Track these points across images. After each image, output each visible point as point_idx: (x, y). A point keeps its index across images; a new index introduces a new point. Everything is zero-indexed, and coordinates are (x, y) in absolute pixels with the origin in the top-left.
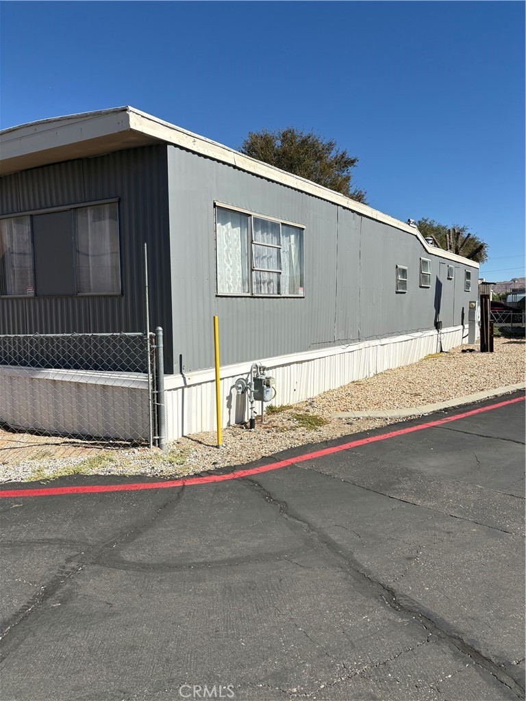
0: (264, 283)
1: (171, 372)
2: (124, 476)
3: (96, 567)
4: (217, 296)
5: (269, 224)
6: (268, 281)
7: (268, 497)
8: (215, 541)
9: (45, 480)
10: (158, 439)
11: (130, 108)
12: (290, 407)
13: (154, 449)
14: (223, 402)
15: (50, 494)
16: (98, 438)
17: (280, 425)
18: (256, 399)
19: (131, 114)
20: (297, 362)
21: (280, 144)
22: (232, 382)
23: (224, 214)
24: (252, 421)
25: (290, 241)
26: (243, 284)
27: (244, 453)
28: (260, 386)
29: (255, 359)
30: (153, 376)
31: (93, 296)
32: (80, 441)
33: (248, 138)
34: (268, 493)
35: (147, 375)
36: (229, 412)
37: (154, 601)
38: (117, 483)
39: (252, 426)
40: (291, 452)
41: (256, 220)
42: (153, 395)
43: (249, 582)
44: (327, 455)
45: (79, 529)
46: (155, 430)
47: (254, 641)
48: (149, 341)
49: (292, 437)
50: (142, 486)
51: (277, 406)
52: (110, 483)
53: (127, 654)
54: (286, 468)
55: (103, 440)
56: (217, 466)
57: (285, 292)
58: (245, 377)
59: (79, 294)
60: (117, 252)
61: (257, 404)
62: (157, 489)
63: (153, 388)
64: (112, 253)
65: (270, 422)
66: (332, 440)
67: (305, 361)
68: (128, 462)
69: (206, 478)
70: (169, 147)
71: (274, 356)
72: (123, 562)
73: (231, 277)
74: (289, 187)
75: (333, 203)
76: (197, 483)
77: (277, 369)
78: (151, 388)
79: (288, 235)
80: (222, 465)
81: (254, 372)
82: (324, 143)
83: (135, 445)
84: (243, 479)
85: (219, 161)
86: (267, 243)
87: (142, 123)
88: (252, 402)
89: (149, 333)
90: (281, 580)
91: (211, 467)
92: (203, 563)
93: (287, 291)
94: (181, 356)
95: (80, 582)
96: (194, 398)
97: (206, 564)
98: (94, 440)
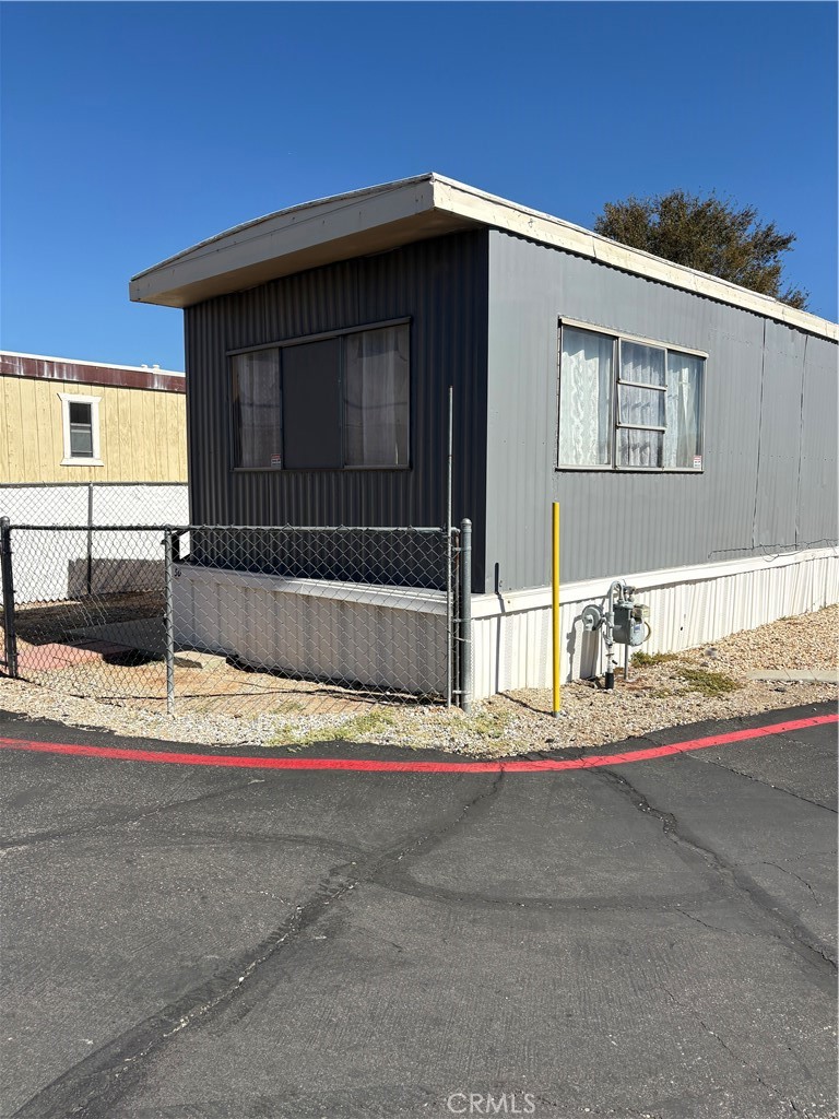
0: (634, 449)
1: (482, 591)
2: (410, 749)
3: (374, 888)
4: (557, 470)
5: (648, 351)
6: (642, 444)
7: (644, 803)
8: (557, 866)
9: (295, 746)
10: (460, 695)
11: (435, 175)
12: (674, 657)
13: (453, 711)
14: (563, 643)
15: (301, 768)
16: (370, 687)
17: (656, 685)
18: (617, 640)
19: (436, 185)
20: (687, 582)
21: (658, 220)
22: (576, 610)
23: (574, 336)
24: (609, 677)
25: (680, 379)
26: (600, 450)
27: (598, 729)
28: (625, 620)
29: (616, 574)
30: (454, 596)
31: (367, 471)
32: (343, 690)
33: (604, 214)
34: (643, 796)
35: (445, 593)
36: (571, 659)
37: (465, 951)
38: (399, 760)
39: (609, 684)
40: (679, 732)
41: (625, 344)
42: (454, 624)
43: (618, 941)
44: (741, 741)
45: (349, 826)
46: (455, 680)
47: (633, 1041)
48: (450, 540)
49: (679, 708)
50: (438, 767)
51: (650, 654)
52: (389, 758)
53: (428, 1030)
54: (670, 758)
55: (377, 691)
56: (554, 745)
57: (670, 463)
58: (598, 602)
59: (347, 467)
60: (405, 403)
61: (618, 648)
62: (461, 774)
63: (454, 614)
64: (397, 404)
65: (639, 679)
66: (749, 718)
67: (700, 581)
68: (415, 727)
69: (537, 763)
70: (492, 234)
71: (648, 570)
72: (414, 884)
73: (581, 438)
74: (681, 289)
75: (757, 314)
76: (523, 770)
77: (653, 591)
78: (451, 615)
79: (678, 368)
80: (560, 745)
81: (615, 596)
82: (735, 213)
83: (425, 702)
84: (599, 770)
85: (569, 252)
86: (643, 382)
87: (454, 198)
88: (610, 646)
89: (451, 529)
90: (672, 945)
91: (543, 746)
92: (539, 900)
93: (673, 462)
94: (497, 565)
95: (352, 907)
96: (515, 633)
97: (545, 903)
98: (364, 689)
